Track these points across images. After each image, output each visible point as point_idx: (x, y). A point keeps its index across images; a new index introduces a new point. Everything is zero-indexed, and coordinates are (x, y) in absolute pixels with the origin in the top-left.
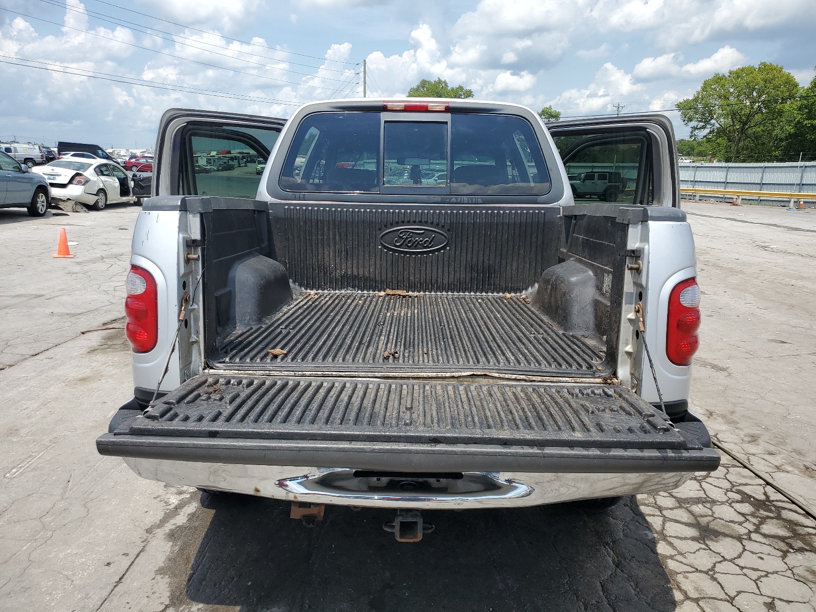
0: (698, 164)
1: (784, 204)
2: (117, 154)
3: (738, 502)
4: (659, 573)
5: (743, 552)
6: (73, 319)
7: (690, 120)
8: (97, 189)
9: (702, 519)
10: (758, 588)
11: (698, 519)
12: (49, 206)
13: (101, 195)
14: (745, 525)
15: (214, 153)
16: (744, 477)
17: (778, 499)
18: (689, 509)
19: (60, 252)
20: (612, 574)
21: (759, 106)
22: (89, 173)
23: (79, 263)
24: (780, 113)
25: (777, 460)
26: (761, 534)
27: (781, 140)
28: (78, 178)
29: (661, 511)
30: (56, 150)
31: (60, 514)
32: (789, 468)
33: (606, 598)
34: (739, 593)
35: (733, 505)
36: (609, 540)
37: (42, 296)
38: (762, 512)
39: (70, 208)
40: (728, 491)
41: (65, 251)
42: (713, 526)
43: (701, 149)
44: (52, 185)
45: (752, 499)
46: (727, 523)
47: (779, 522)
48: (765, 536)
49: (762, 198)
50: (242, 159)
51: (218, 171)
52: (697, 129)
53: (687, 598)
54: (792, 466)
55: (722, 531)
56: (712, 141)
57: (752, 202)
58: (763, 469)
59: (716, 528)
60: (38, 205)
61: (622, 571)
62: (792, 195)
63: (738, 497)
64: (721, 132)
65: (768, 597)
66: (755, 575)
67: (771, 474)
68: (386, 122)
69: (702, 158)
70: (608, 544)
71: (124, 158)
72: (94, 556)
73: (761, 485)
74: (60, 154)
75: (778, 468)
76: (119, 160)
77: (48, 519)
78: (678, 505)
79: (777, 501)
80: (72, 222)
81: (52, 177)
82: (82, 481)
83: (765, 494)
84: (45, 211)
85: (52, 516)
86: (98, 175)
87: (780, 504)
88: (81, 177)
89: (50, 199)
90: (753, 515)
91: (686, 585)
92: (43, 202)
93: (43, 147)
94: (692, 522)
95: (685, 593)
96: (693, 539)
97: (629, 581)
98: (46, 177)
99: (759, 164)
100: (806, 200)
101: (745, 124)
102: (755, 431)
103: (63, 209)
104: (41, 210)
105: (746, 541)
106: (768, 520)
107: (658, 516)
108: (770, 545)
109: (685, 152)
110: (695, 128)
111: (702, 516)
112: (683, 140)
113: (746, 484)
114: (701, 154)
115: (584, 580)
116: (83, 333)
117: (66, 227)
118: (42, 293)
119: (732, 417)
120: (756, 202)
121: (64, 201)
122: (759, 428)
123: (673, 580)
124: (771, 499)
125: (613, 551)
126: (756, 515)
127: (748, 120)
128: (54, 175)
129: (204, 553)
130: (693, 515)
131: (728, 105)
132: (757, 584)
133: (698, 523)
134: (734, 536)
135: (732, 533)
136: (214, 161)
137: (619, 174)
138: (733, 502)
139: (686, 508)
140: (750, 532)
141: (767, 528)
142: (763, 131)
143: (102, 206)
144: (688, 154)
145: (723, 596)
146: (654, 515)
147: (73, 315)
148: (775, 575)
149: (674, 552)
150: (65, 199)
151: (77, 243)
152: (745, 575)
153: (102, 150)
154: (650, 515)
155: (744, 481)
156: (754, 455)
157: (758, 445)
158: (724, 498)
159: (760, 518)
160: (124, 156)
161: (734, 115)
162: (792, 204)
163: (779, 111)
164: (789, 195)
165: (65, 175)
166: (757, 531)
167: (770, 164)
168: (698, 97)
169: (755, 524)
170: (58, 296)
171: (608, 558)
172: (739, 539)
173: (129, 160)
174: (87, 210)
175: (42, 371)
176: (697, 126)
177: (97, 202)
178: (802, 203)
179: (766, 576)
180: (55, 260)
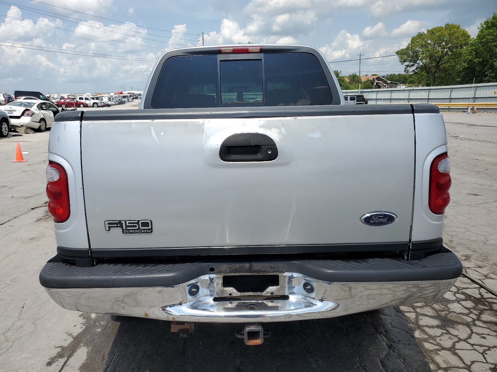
0: (411, 88)
1: (464, 110)
2: (53, 97)
3: (463, 300)
4: (419, 352)
5: (472, 334)
6: (26, 200)
7: (405, 61)
8: (39, 119)
9: (442, 313)
10: (485, 358)
11: (439, 313)
12: (10, 130)
13: (42, 122)
14: (470, 315)
15: (112, 94)
16: (465, 283)
17: (489, 297)
18: (432, 306)
19: (17, 159)
20: (387, 354)
21: (447, 51)
22: (34, 109)
23: (29, 165)
24: (460, 54)
25: (484, 271)
26: (481, 321)
27: (460, 72)
28: (27, 112)
29: (414, 309)
30: (14, 96)
31: (18, 330)
32: (493, 276)
33: (385, 371)
34: (473, 362)
35: (461, 302)
36: (383, 330)
37: (6, 186)
38: (480, 306)
39: (23, 131)
40: (456, 293)
41: (20, 157)
42: (449, 317)
43: (412, 79)
44: (11, 117)
45: (472, 298)
46: (458, 315)
47: (492, 312)
48: (484, 322)
49: (451, 108)
50: (130, 97)
51: (115, 105)
52: (409, 66)
53: (440, 368)
54: (495, 274)
55: (456, 320)
56: (418, 74)
57: (445, 110)
58: (476, 277)
59: (451, 318)
60: (3, 130)
61: (393, 351)
62: (469, 105)
63: (463, 297)
64: (424, 68)
65: (492, 364)
66: (481, 349)
67: (482, 280)
68: (221, 61)
69: (412, 85)
70: (381, 333)
71: (57, 99)
72: (40, 359)
73: (476, 288)
74: (16, 99)
75: (486, 277)
76: (54, 101)
77: (9, 334)
78: (425, 304)
79: (488, 298)
80: (24, 140)
81: (11, 112)
82: (32, 307)
83: (480, 294)
84: (8, 134)
85: (12, 331)
86: (40, 110)
87: (490, 300)
88: (29, 111)
89: (10, 126)
90: (474, 308)
91: (438, 359)
92: (5, 128)
93: (6, 95)
94: (435, 315)
95: (438, 365)
96: (438, 327)
97: (399, 358)
98: (7, 112)
99: (448, 87)
100: (478, 108)
101: (438, 62)
102: (468, 253)
103: (19, 132)
104: (5, 133)
105: (473, 327)
106: (485, 311)
107: (412, 312)
108: (488, 328)
109: (401, 82)
110: (407, 66)
111: (441, 311)
112: (400, 74)
113: (467, 288)
114: (412, 83)
115: (369, 359)
116: (33, 209)
117: (20, 143)
118: (6, 185)
119: (451, 244)
120: (447, 110)
121: (19, 127)
122: (469, 251)
123: (428, 356)
124: (485, 297)
125: (386, 337)
126: (477, 308)
127: (440, 60)
128: (12, 111)
129: (114, 353)
130: (436, 311)
131: (427, 51)
132: (484, 356)
133: (440, 315)
134: (465, 323)
135: (462, 322)
136: (113, 99)
137: (363, 96)
138: (460, 300)
139: (430, 306)
140: (474, 320)
141: (485, 317)
142: (449, 66)
143: (44, 129)
144: (404, 83)
145: (462, 365)
146: (410, 312)
147: (27, 198)
148: (494, 348)
149: (426, 337)
150: (20, 125)
151: (28, 153)
152: (475, 350)
153: (43, 95)
154: (407, 312)
155: (465, 286)
156: (469, 268)
157: (471, 261)
158: (454, 298)
159: (479, 310)
160: (57, 98)
161: (431, 57)
162: (469, 110)
163: (459, 53)
164: (467, 105)
165: (19, 110)
166: (479, 319)
167: (455, 86)
168: (409, 47)
169: (476, 315)
170: (17, 186)
171: (383, 342)
172: (468, 325)
173: (60, 100)
174: (34, 132)
175: (6, 234)
176: (409, 65)
177: (40, 127)
178: (475, 109)
179: (489, 350)
180: (15, 163)
